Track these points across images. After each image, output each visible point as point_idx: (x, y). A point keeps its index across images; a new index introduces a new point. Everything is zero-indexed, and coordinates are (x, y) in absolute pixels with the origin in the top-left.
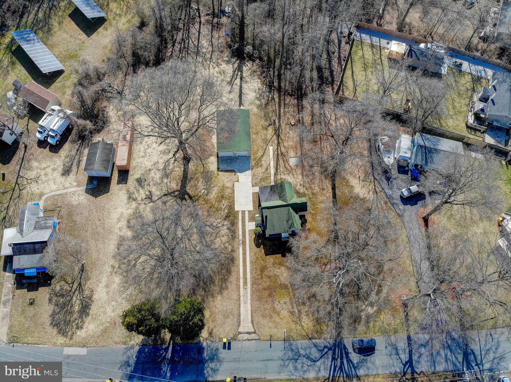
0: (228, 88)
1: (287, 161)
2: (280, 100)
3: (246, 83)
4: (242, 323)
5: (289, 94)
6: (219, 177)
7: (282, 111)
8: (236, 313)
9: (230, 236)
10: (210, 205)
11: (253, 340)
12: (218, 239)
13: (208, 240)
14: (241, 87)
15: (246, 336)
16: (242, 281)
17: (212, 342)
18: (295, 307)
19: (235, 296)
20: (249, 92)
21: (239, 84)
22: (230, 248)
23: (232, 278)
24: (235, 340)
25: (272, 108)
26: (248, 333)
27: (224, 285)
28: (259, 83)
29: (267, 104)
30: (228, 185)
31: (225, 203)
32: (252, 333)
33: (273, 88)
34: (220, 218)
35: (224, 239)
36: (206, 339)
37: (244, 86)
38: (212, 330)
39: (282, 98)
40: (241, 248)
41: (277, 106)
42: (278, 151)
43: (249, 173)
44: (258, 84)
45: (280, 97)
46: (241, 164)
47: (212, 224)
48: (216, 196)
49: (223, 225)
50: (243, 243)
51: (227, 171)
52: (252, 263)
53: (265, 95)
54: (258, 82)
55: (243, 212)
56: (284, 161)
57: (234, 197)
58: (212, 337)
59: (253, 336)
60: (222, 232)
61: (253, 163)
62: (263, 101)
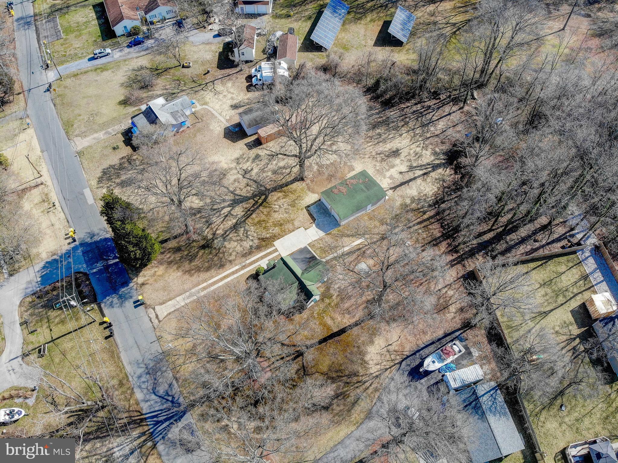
0: (404, 168)
1: (359, 262)
2: (428, 219)
3: (423, 180)
4: (164, 305)
5: (441, 224)
6: (300, 211)
7: (416, 227)
8: (172, 295)
9: (245, 252)
10: (266, 219)
11: (152, 323)
12: (236, 243)
13: (231, 236)
14: (415, 178)
15: (153, 316)
16: (205, 284)
17: (137, 289)
18: (201, 346)
19: (186, 287)
20: (414, 188)
21: (416, 175)
22: (232, 258)
23: (203, 275)
24: (146, 308)
25: (412, 217)
26: (157, 316)
27: (193, 272)
28: (433, 191)
29: (413, 210)
30: (296, 223)
31: (277, 230)
32: (158, 319)
33: (437, 206)
34: (258, 235)
35: (239, 249)
36: (137, 284)
37: (419, 181)
38: (147, 284)
39: (433, 220)
40: (237, 267)
41: (419, 220)
42: (363, 247)
43: (321, 234)
44: (431, 191)
45: (431, 217)
46: (326, 223)
47: (247, 231)
48: (279, 219)
49: (252, 240)
50: (244, 266)
51: (310, 215)
52: (227, 285)
53: (422, 204)
54: (433, 189)
55: (276, 251)
56: (356, 258)
57: (286, 234)
58: (141, 287)
59: (156, 321)
60: (245, 243)
61: (335, 231)
62: (414, 206)
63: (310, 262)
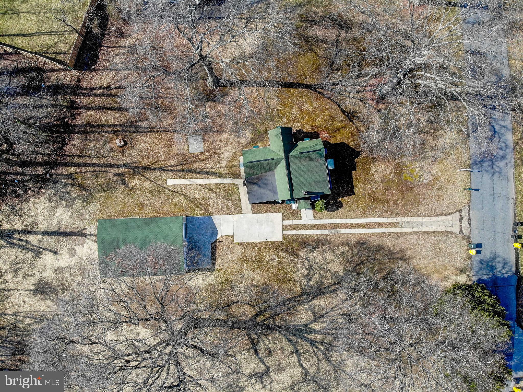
0: (48, 257)
1: (195, 155)
2: (72, 164)
3: (37, 224)
4: (448, 229)
5: (61, 149)
6: (224, 268)
7: (95, 161)
8: (433, 238)
9: (324, 247)
10: (274, 281)
11: (469, 214)
12: (329, 266)
13: (330, 282)
14: (45, 233)
15: (465, 223)
16: (392, 230)
17: (471, 268)
18: (427, 154)
19: (413, 239)
20: (55, 220)
21: (39, 237)
22: (343, 248)
23: (388, 243)
24: (469, 238)
25: (89, 178)
26: (461, 219)
27: (398, 255)
28: (36, 200)
29: (81, 187)
30: (238, 252)
31: (270, 257)
32: (461, 215)
33: (48, 176)
34: (296, 263)
35: (330, 256)
36: (469, 276)
37: (42, 226)
38: (457, 269)
39: (68, 160)
40: (343, 231)
41: (84, 169)
42: (177, 171)
43: (216, 219)
44: (38, 203)
45: (66, 165)
46: (202, 232)
47: (306, 276)
48: (258, 272)
49: (307, 259)
50: (334, 228)
51: (214, 256)
52: (364, 215)
53: (63, 190)
54: (34, 203)
55: (285, 228)
56: (194, 161)
57: (261, 243)
58: (465, 269)
59: (464, 213)
60: (317, 260)
61: (199, 213)
62: (75, 193)
63: (258, 178)
